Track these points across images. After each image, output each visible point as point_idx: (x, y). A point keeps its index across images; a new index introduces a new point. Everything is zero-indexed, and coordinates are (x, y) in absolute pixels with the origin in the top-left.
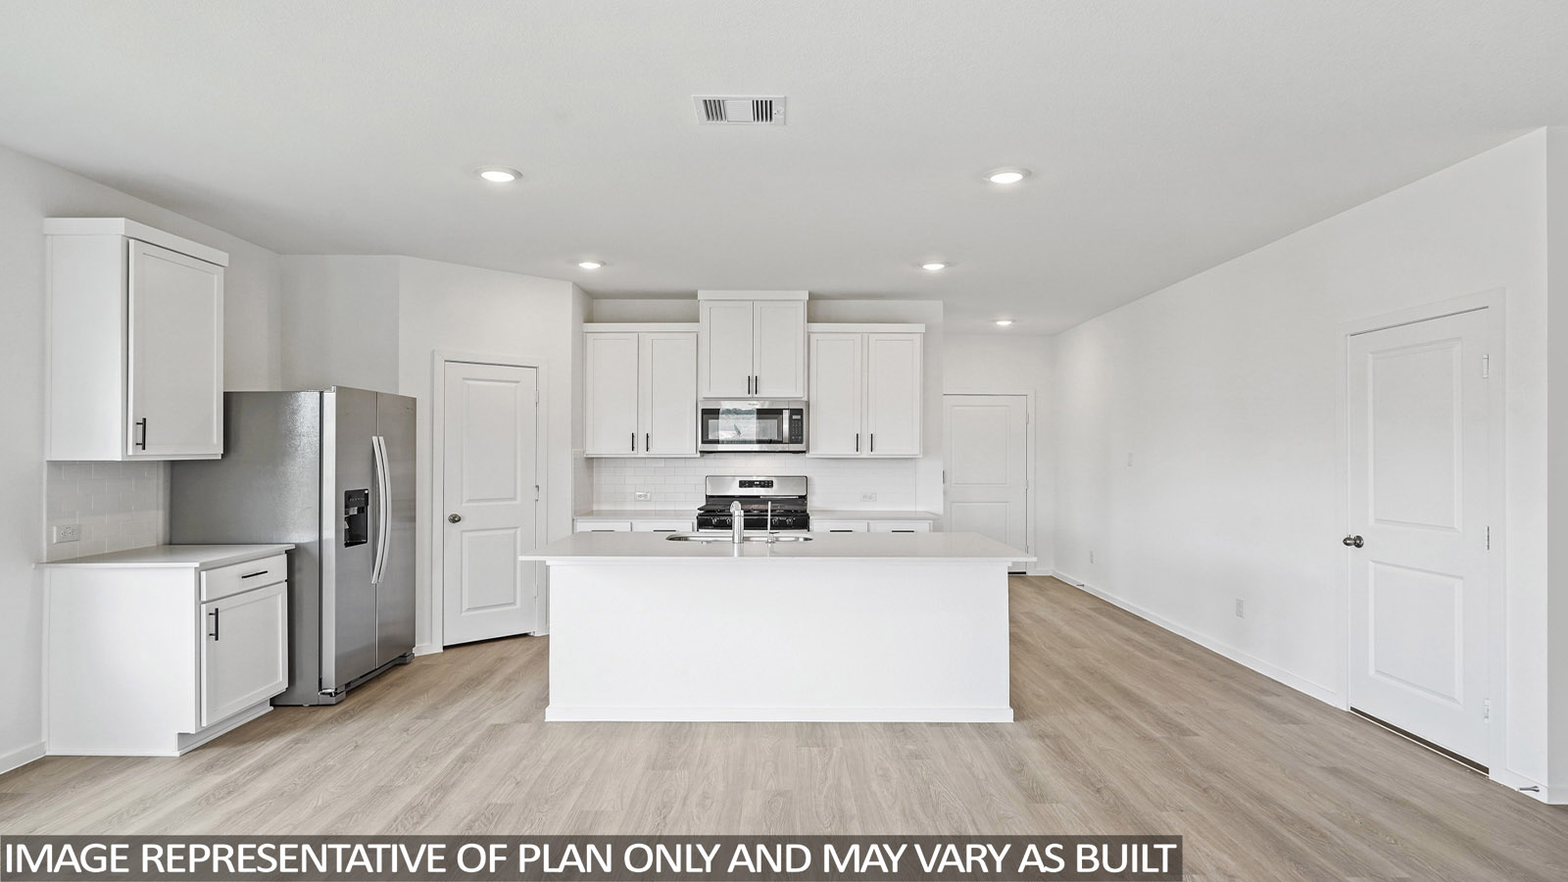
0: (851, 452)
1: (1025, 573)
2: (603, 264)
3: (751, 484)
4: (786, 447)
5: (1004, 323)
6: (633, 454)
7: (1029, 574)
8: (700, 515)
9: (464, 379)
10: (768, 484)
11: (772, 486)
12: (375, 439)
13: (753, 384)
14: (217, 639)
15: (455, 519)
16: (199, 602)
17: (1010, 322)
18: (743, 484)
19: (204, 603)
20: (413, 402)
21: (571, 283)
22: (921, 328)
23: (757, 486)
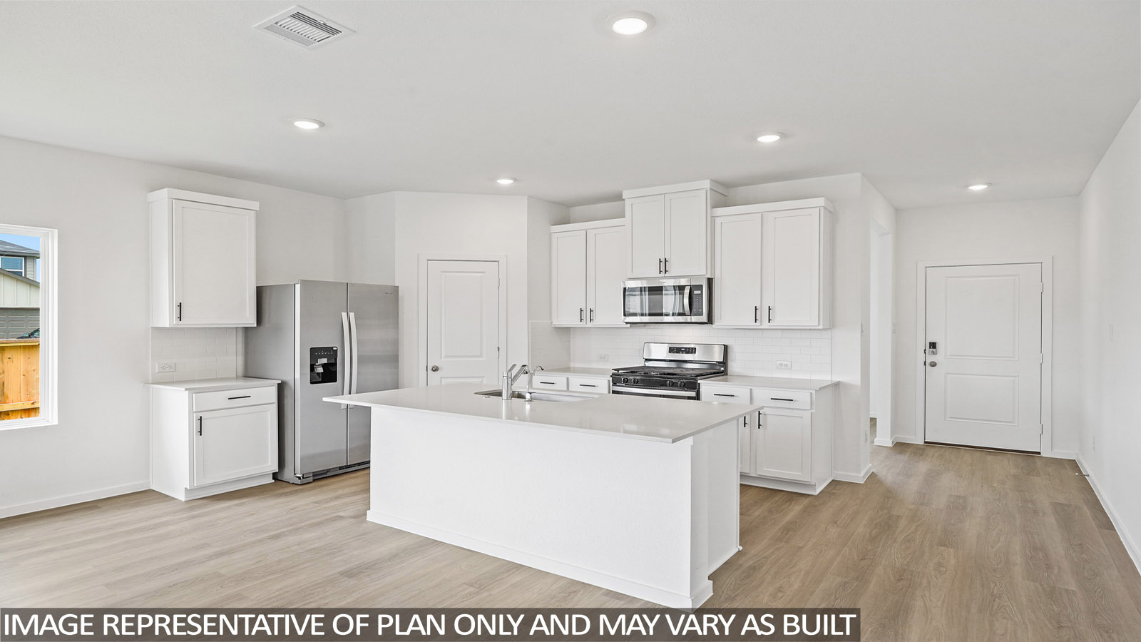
0: (752, 323)
1: (1039, 453)
2: (515, 180)
3: (678, 350)
4: (688, 319)
5: (978, 188)
6: (582, 324)
7: (1043, 455)
8: (613, 374)
9: (443, 272)
10: (692, 351)
11: (695, 352)
12: (344, 315)
13: (664, 265)
14: (201, 435)
15: (435, 369)
16: (191, 412)
17: (985, 187)
18: (671, 350)
19: (195, 412)
20: (396, 289)
21: (526, 197)
22: (821, 202)
23: (683, 352)
